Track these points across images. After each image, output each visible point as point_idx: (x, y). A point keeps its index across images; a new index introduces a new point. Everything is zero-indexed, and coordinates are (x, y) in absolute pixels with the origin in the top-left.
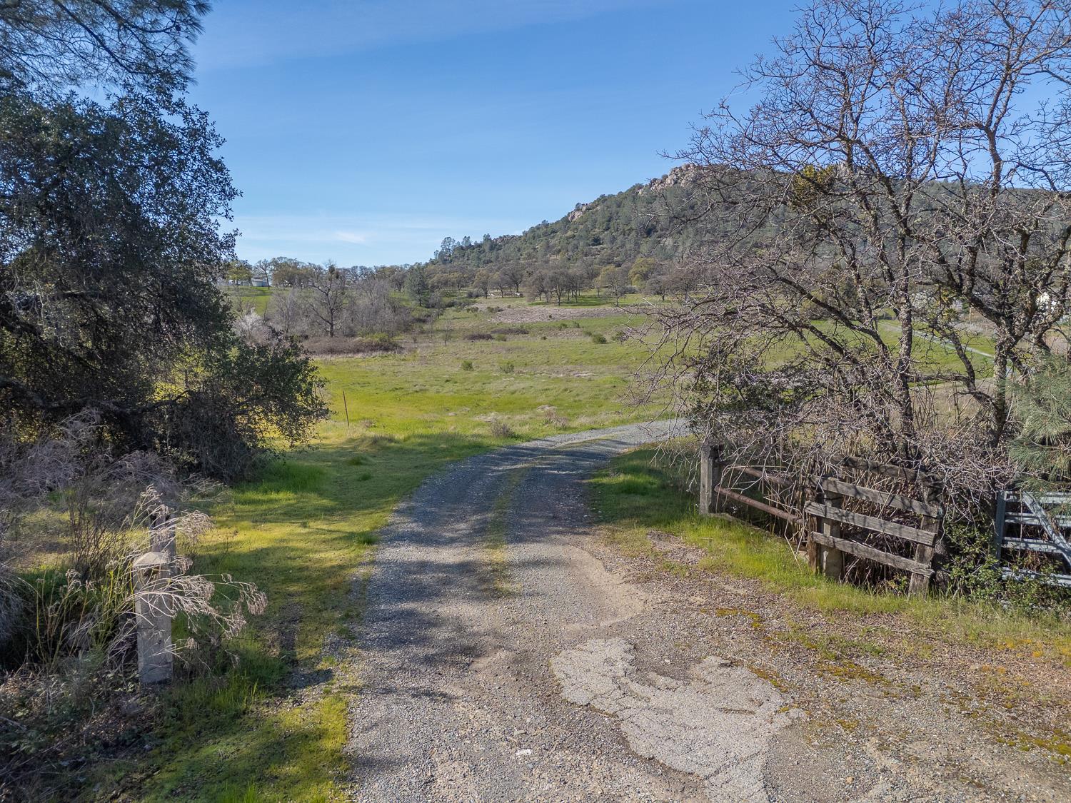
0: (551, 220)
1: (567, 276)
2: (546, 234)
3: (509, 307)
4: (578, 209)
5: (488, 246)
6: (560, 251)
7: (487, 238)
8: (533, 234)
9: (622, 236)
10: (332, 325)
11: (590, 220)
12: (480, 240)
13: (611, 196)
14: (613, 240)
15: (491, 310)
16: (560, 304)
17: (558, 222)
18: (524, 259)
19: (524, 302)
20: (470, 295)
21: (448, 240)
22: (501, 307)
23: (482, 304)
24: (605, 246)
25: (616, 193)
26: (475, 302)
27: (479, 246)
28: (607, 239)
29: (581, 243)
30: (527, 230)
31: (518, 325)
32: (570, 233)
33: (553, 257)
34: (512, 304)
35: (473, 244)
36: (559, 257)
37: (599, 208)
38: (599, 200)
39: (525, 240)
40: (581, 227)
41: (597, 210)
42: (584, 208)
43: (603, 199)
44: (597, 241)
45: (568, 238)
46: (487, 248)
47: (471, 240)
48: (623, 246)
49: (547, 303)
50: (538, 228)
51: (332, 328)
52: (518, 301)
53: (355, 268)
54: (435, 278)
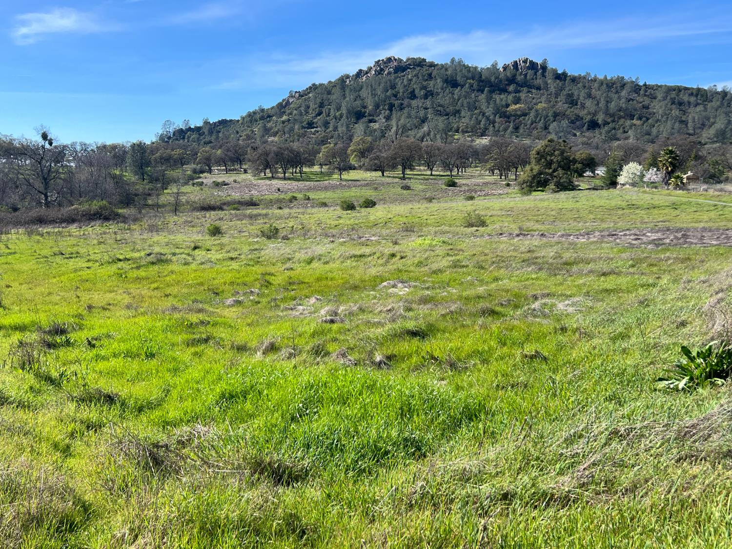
0: (267, 106)
1: (292, 151)
2: (262, 118)
3: (235, 181)
4: (292, 96)
5: (207, 129)
6: (277, 133)
7: (206, 123)
8: (252, 118)
9: (334, 120)
10: (46, 197)
11: (303, 105)
12: (200, 124)
13: (321, 85)
14: (326, 124)
15: (217, 185)
16: (285, 179)
17: (273, 108)
18: (243, 140)
19: (249, 176)
20: (195, 171)
21: (168, 123)
22: (227, 181)
23: (207, 179)
24: (319, 129)
25: (325, 82)
26: (200, 178)
27: (198, 129)
28: (320, 123)
29: (296, 127)
30: (244, 114)
31: (247, 197)
32: (285, 118)
33: (271, 139)
34: (237, 178)
35: (192, 127)
36: (276, 139)
37: (311, 95)
38: (310, 88)
39: (242, 124)
40: (295, 112)
41: (309, 98)
42: (297, 95)
43: (314, 87)
44: (311, 125)
45: (283, 122)
46: (206, 131)
47: (190, 123)
48: (335, 129)
49: (273, 178)
50: (255, 113)
51: (46, 199)
52: (243, 176)
53: (73, 144)
54: (158, 154)
